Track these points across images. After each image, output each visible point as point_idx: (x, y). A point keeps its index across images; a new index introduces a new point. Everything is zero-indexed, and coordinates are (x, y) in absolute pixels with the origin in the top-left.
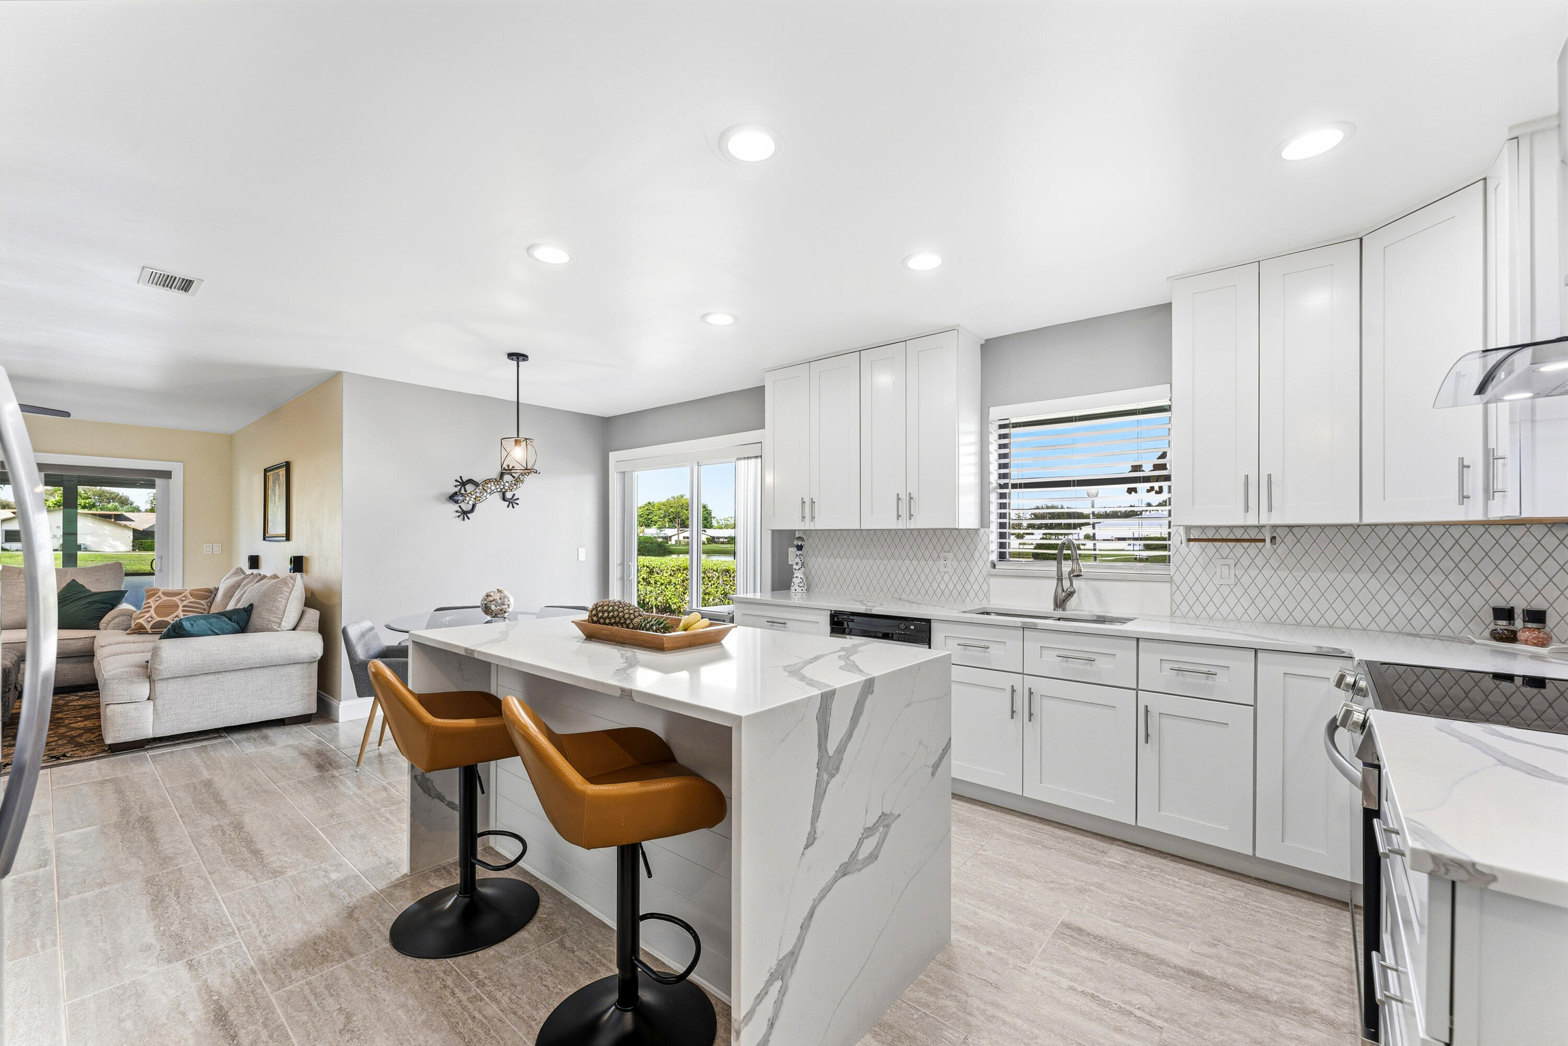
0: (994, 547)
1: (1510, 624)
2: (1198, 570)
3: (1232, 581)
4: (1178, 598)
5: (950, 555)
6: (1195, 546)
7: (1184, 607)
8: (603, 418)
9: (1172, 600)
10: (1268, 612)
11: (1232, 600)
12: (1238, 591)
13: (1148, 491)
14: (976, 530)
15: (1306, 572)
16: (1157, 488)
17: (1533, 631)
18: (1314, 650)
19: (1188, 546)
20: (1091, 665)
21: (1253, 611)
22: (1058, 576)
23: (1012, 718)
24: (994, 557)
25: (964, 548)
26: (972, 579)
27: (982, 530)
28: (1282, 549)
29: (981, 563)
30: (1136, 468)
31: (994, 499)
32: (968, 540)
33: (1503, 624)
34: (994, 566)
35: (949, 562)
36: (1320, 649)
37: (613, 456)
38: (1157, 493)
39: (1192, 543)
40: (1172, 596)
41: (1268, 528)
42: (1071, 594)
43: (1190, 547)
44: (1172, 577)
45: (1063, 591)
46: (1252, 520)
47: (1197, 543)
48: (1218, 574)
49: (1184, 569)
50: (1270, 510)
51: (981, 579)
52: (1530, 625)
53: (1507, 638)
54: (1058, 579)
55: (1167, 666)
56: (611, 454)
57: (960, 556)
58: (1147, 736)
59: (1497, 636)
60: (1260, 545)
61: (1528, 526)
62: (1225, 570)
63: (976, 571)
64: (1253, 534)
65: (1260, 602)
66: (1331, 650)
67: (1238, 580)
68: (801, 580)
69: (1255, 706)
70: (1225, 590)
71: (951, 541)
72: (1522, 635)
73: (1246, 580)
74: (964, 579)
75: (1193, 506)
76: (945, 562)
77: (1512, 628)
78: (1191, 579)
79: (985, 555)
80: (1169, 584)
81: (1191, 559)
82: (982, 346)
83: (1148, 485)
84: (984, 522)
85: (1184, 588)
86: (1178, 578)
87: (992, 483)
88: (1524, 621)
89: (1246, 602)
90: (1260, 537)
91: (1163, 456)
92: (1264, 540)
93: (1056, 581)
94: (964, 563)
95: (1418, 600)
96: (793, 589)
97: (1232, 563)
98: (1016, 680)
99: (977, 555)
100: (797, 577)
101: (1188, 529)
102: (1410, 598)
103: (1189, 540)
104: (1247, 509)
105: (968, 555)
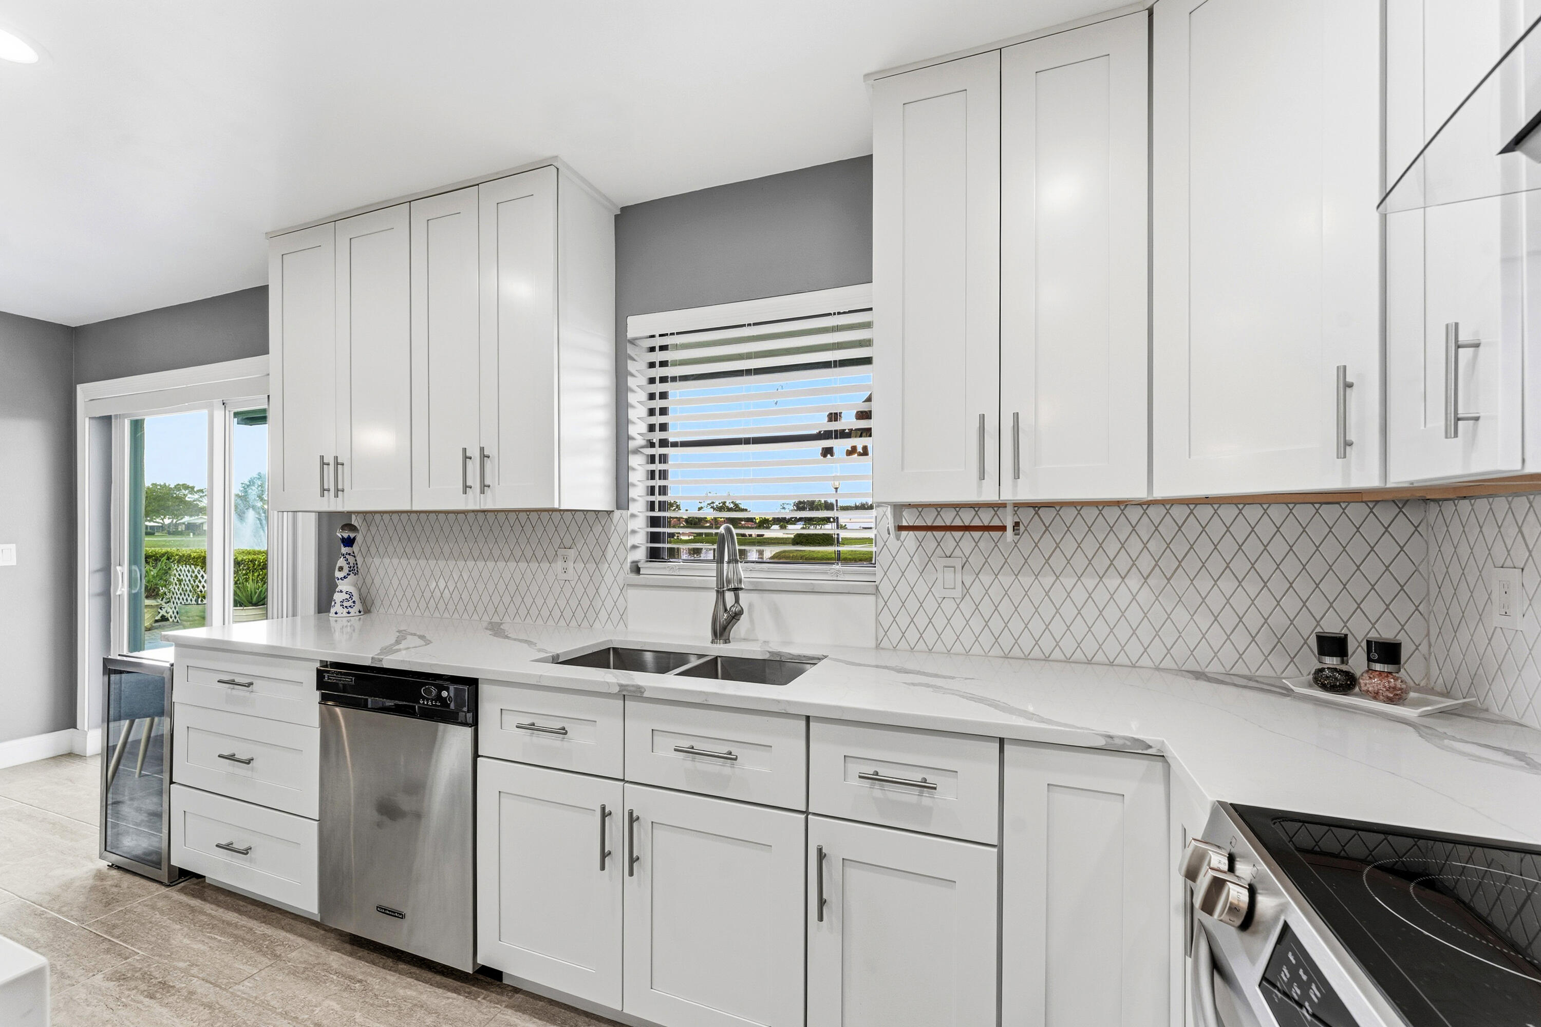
0: (641, 539)
1: (1343, 662)
2: (912, 575)
3: (957, 593)
4: (886, 619)
5: (572, 553)
6: (909, 537)
7: (895, 634)
8: (68, 327)
9: (878, 622)
10: (1006, 641)
11: (958, 622)
12: (967, 607)
13: (849, 453)
14: (609, 513)
15: (1057, 578)
16: (860, 449)
17: (1387, 676)
18: (1101, 742)
19: (898, 538)
20: (732, 766)
21: (986, 639)
22: (717, 585)
23: (603, 868)
24: (640, 555)
25: (591, 540)
26: (603, 591)
27: (618, 513)
28: (1026, 543)
29: (615, 566)
30: (834, 417)
31: (638, 466)
32: (598, 529)
33: (1331, 661)
34: (637, 570)
35: (570, 564)
36: (1109, 740)
37: (83, 391)
38: (860, 454)
39: (904, 533)
40: (877, 615)
41: (1009, 509)
42: (736, 616)
43: (902, 538)
44: (877, 587)
45: (726, 610)
46: (989, 495)
47: (911, 533)
48: (940, 581)
49: (894, 575)
50: (1017, 475)
51: (616, 591)
52: (1378, 667)
53: (1341, 685)
54: (718, 591)
55: (856, 769)
56: (80, 388)
57: (586, 554)
58: (822, 902)
59: (1323, 681)
60: (996, 534)
61: (1343, 505)
62: (949, 575)
63: (609, 578)
64: (986, 518)
65: (996, 624)
66: (1129, 743)
67: (966, 591)
68: (348, 596)
69: (1000, 847)
70: (949, 606)
71: (574, 529)
72: (1366, 682)
73: (976, 591)
74: (591, 591)
75: (903, 469)
76: (565, 565)
77: (1344, 668)
78: (903, 589)
79: (621, 553)
80: (873, 598)
81: (903, 559)
82: (617, 217)
83: (848, 443)
84: (622, 501)
85: (895, 604)
86: (885, 589)
87: (633, 439)
88: (1370, 660)
89: (977, 624)
90: (996, 522)
91: (869, 399)
92: (1003, 528)
93: (714, 594)
94: (591, 566)
95: (1204, 620)
96: (333, 610)
97: (958, 564)
98: (610, 795)
99: (610, 553)
100: (341, 592)
101: (899, 508)
102: (1192, 616)
103: (900, 528)
104: (982, 476)
105: (597, 554)
